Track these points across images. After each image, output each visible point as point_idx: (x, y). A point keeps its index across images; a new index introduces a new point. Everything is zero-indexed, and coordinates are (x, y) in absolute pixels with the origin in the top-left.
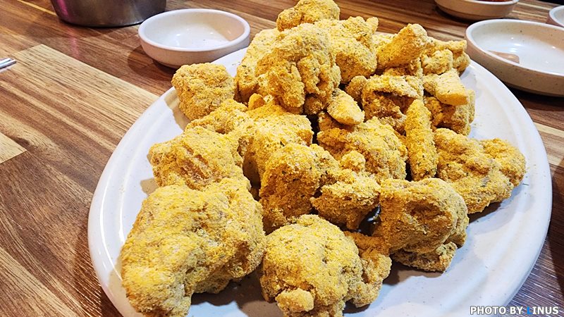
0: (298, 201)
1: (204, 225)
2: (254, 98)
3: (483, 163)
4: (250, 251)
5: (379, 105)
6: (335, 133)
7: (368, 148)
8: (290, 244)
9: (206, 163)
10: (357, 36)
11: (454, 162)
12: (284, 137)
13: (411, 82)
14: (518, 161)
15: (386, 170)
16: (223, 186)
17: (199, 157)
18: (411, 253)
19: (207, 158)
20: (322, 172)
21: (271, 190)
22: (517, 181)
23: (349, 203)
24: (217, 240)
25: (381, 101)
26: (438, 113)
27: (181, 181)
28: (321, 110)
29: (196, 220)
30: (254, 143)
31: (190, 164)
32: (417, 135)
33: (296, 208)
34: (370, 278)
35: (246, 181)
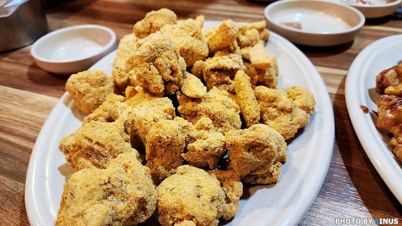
0: (174, 158)
1: (111, 193)
2: (128, 89)
3: (288, 105)
4: (147, 203)
5: (215, 79)
6: (189, 106)
7: (213, 112)
8: (174, 191)
9: (104, 146)
10: (192, 33)
11: (270, 108)
12: (155, 116)
13: (233, 59)
14: (309, 99)
15: (227, 124)
16: (119, 161)
17: (97, 143)
18: (254, 175)
19: (103, 143)
20: (186, 135)
21: (154, 155)
22: (311, 112)
23: (207, 152)
24: (122, 201)
25: (216, 75)
26: (255, 75)
27: (88, 163)
28: (177, 90)
29: (105, 191)
30: (135, 123)
31: (92, 149)
32: (243, 95)
33: (173, 163)
34: (231, 199)
35: (135, 152)
